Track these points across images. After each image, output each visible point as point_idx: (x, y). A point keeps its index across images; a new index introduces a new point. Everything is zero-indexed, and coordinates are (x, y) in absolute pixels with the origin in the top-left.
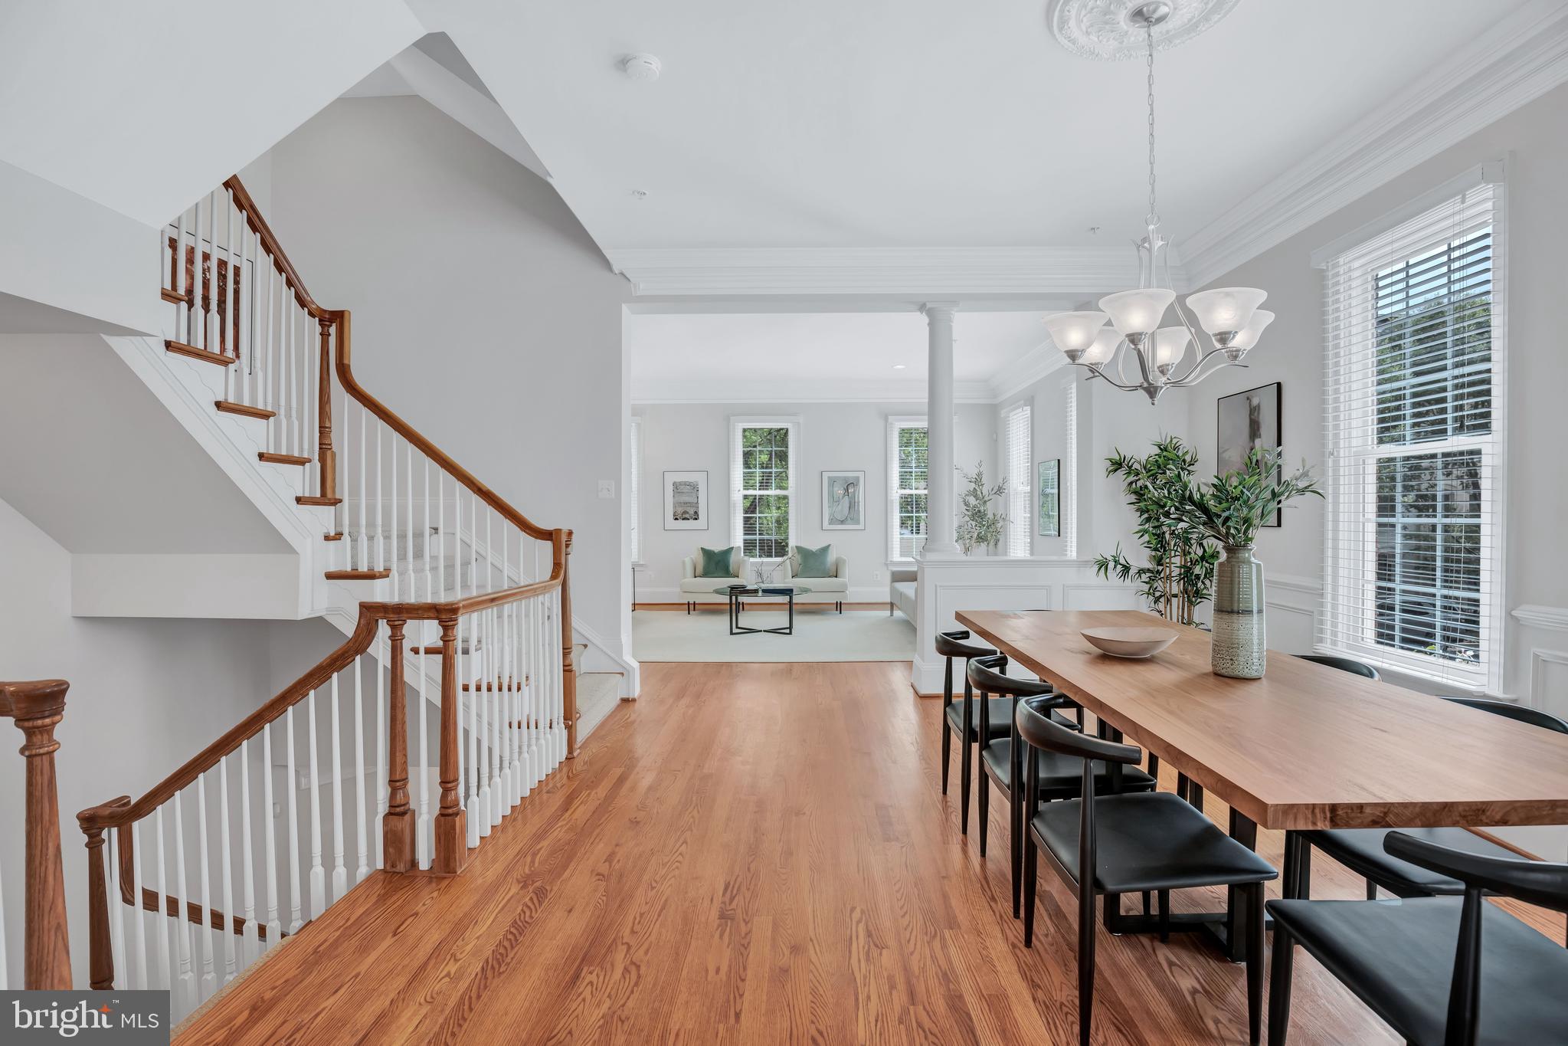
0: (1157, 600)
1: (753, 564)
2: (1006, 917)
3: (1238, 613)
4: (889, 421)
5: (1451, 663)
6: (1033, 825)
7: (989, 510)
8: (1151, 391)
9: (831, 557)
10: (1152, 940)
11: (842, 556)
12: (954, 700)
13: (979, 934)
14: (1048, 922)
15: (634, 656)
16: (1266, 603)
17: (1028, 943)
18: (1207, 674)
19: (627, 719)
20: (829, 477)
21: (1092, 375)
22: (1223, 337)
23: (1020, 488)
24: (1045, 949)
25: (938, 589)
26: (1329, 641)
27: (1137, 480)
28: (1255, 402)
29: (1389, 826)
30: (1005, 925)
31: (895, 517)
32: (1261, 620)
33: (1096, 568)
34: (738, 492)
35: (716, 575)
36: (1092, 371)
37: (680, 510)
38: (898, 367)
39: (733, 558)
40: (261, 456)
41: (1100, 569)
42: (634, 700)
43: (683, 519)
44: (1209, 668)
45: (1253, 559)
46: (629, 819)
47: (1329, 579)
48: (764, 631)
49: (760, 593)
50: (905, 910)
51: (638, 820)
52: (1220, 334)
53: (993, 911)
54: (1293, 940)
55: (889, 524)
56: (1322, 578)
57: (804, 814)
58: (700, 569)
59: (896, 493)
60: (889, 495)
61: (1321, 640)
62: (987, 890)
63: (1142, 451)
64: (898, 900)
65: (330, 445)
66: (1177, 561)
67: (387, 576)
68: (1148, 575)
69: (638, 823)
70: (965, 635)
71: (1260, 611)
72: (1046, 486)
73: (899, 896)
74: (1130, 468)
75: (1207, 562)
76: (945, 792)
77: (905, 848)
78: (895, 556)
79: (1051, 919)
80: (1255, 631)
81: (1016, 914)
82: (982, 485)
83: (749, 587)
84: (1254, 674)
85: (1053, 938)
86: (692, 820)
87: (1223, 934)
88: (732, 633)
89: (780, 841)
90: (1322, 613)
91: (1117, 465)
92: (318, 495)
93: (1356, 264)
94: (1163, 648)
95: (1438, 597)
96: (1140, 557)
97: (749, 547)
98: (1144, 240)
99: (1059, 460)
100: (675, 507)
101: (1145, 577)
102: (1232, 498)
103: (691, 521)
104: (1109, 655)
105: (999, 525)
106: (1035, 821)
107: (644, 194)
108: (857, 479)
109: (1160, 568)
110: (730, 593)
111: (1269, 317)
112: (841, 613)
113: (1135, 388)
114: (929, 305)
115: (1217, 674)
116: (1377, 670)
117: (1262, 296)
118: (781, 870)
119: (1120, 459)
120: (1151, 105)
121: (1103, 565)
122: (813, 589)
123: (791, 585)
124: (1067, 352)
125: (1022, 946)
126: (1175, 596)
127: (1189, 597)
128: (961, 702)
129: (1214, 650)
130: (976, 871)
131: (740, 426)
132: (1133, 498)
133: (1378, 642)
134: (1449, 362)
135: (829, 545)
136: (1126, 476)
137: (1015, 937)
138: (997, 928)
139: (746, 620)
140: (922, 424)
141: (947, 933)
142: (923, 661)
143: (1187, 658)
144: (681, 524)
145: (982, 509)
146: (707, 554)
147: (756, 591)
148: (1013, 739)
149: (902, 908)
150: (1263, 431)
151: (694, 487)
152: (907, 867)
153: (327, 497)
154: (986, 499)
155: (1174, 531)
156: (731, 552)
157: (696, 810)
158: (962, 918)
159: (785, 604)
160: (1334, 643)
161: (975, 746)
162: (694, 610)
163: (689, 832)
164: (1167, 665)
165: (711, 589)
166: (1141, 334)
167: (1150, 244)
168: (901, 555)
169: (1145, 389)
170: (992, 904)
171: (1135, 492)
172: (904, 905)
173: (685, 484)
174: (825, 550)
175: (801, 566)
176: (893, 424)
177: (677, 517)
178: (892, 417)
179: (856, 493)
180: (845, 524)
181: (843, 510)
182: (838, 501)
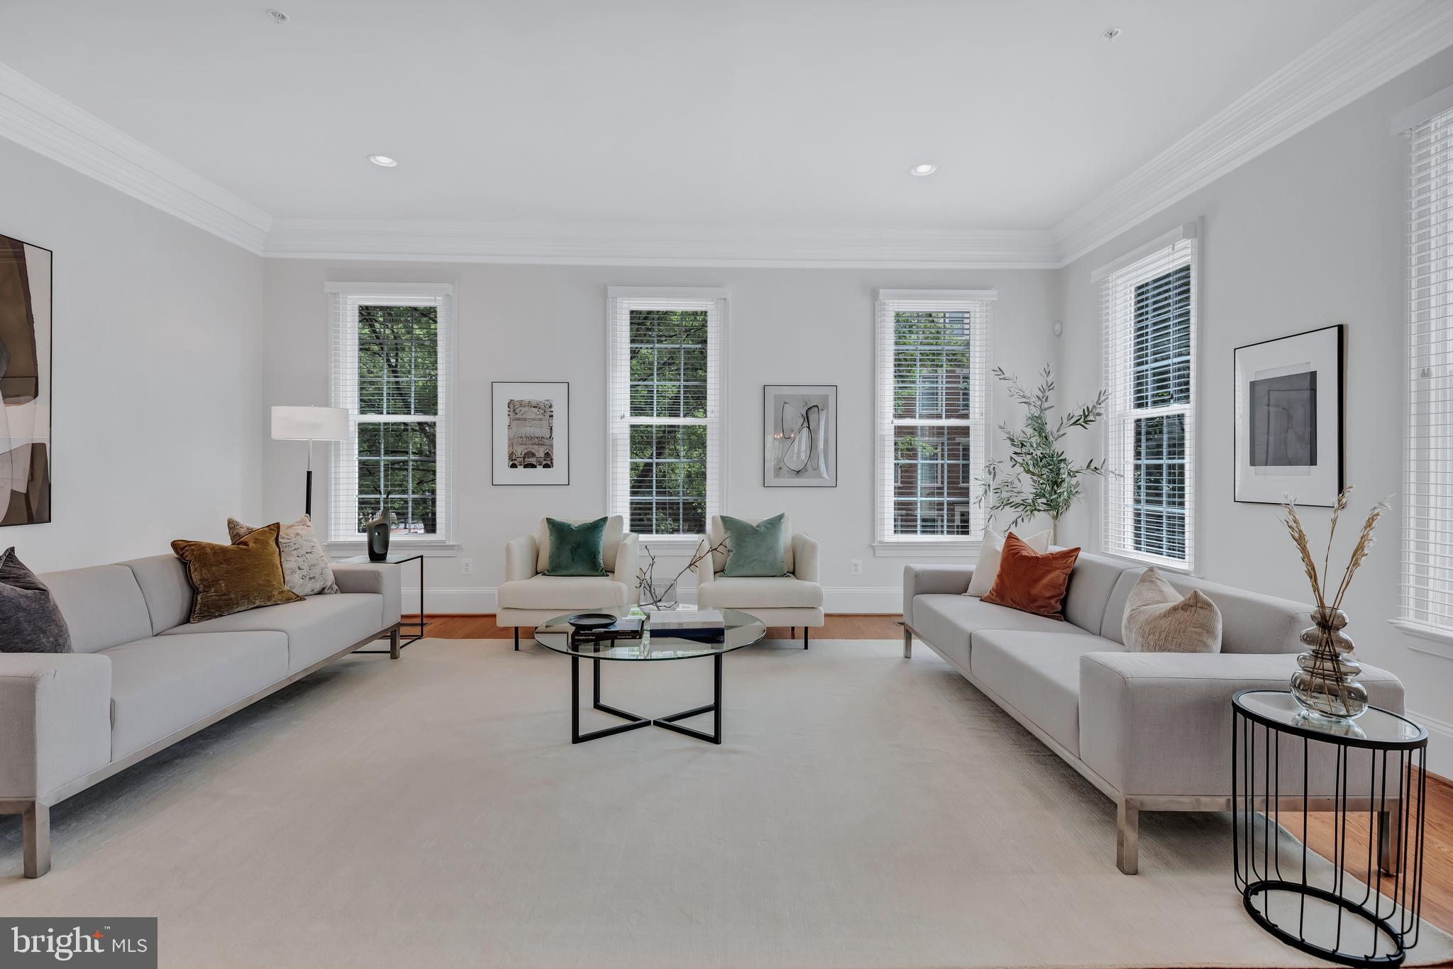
1: (643, 546)
4: (879, 299)
9: (786, 536)
11: (804, 536)
20: (776, 396)
34: (621, 420)
35: (572, 572)
37: (520, 451)
39: (606, 539)
43: (526, 466)
49: (646, 636)
55: (878, 477)
58: (544, 561)
59: (889, 425)
60: (877, 426)
78: (886, 532)
82: (1049, 410)
83: (621, 624)
97: (639, 516)
100: (511, 445)
103: (540, 468)
108: (825, 398)
131: (626, 307)
135: (780, 517)
144: (522, 474)
146: (559, 530)
147: (637, 634)
151: (546, 410)
154: (1057, 434)
156: (604, 525)
168: (899, 532)
173: (530, 405)
174: (775, 523)
175: (731, 554)
176: (884, 304)
177: (516, 462)
178: (882, 292)
179: (822, 423)
180: (802, 476)
181: (801, 449)
182: (789, 437)
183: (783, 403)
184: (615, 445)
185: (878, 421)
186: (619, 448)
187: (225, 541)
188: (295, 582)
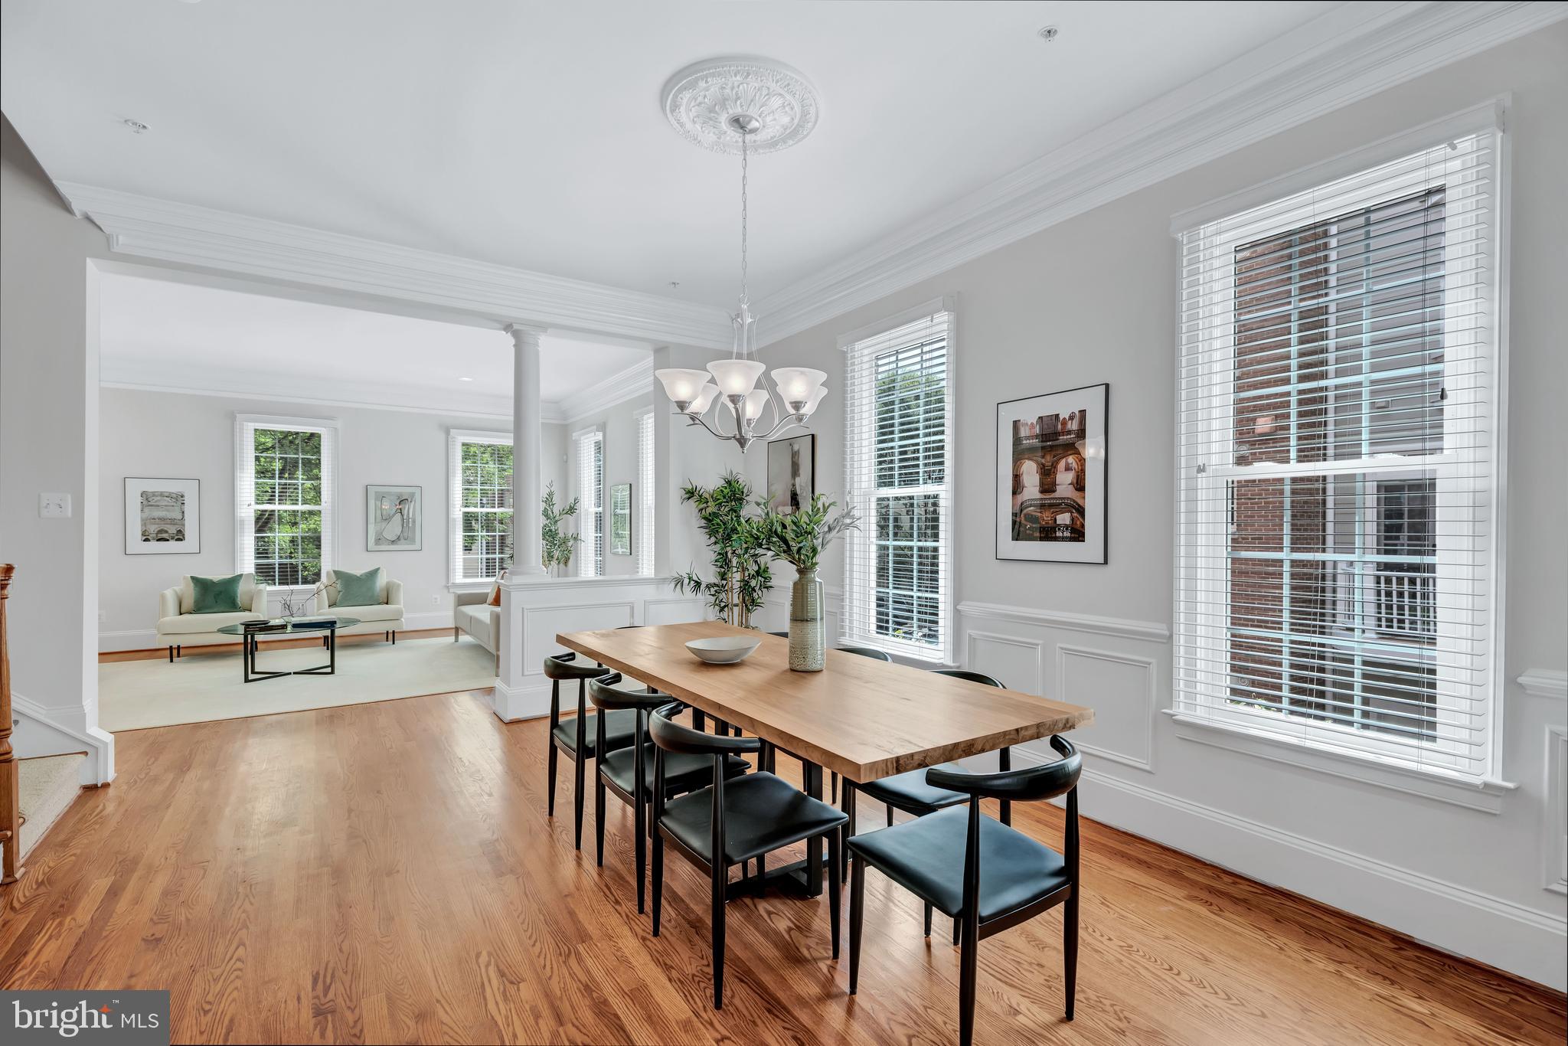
0: (722, 610)
1: (270, 593)
2: (631, 916)
3: (807, 621)
4: (451, 434)
5: (909, 642)
6: (661, 822)
7: (561, 529)
8: (742, 441)
9: (382, 581)
10: (752, 899)
11: (395, 580)
12: (562, 720)
13: (610, 938)
14: (669, 909)
15: (101, 726)
16: (826, 611)
17: (656, 933)
18: (786, 671)
19: (101, 811)
20: (375, 493)
21: (692, 423)
22: (797, 405)
23: (590, 510)
24: (671, 934)
25: (525, 611)
26: (847, 634)
27: (706, 508)
28: (796, 448)
29: (927, 766)
30: (632, 922)
31: (457, 536)
32: (822, 625)
33: (673, 585)
34: (248, 506)
35: (215, 610)
36: (693, 419)
37: (153, 529)
38: (464, 379)
39: (241, 588)
41: (676, 585)
42: (106, 786)
43: (159, 540)
44: (787, 666)
45: (817, 579)
46: (143, 939)
47: (847, 588)
48: (294, 673)
49: (289, 628)
50: (534, 939)
51: (158, 935)
52: (795, 402)
53: (620, 914)
54: (865, 863)
55: (451, 543)
56: (843, 587)
57: (398, 871)
58: (189, 602)
59: (458, 513)
60: (451, 512)
61: (843, 634)
62: (610, 896)
63: (711, 482)
64: (525, 931)
66: (738, 576)
68: (716, 588)
69: (158, 940)
70: (572, 656)
71: (822, 619)
72: (616, 507)
73: (525, 926)
74: (701, 496)
75: (761, 576)
76: (551, 813)
77: (521, 879)
78: (457, 577)
79: (670, 905)
80: (819, 635)
81: (641, 910)
82: (553, 505)
83: (273, 623)
84: (818, 667)
85: (676, 921)
86: (244, 916)
87: (804, 878)
88: (247, 680)
89: (374, 908)
90: (842, 614)
91: (691, 494)
93: (866, 352)
94: (751, 653)
95: (915, 598)
96: (709, 575)
97: (265, 572)
98: (738, 316)
99: (631, 485)
100: (144, 524)
101: (713, 590)
102: (806, 532)
103: (172, 543)
104: (707, 663)
105: (570, 544)
106: (664, 819)
107: (144, 127)
108: (413, 495)
109: (724, 582)
110: (245, 631)
111: (824, 391)
112: (394, 643)
113: (729, 438)
114: (516, 327)
115: (793, 670)
116: (891, 655)
117: (823, 376)
118: (383, 939)
119: (692, 489)
120: (745, 202)
121: (679, 582)
122: (363, 617)
123: (334, 617)
124: (677, 402)
125: (650, 937)
126: (736, 605)
127: (746, 606)
128: (570, 722)
129: (791, 651)
130: (596, 880)
131: (252, 426)
132: (703, 523)
133: (878, 633)
134: (921, 432)
135: (378, 569)
136: (697, 503)
137: (643, 930)
138: (626, 928)
139: (264, 661)
140: (507, 441)
141: (580, 948)
142: (509, 686)
143: (767, 659)
144: (154, 546)
145: (553, 528)
146: (201, 583)
147: (284, 627)
148: (637, 747)
149: (530, 938)
150: (801, 471)
151: (177, 499)
152: (527, 896)
154: (557, 518)
155: (735, 551)
156: (239, 580)
157: (247, 901)
158: (592, 929)
159: (323, 638)
160: (851, 636)
161: (590, 764)
162: (179, 656)
163: (244, 931)
164: (757, 667)
165: (210, 626)
166: (739, 396)
167: (742, 320)
168: (465, 576)
169: (737, 440)
170: (617, 907)
171: (705, 518)
172: (532, 933)
173: (162, 494)
174: (373, 574)
175: (341, 593)
176: (454, 438)
177: (149, 537)
178: (453, 432)
179: (409, 509)
180: (397, 544)
181: (394, 529)
182: (387, 519)
184: (242, 525)
185: (451, 509)
186: (246, 526)
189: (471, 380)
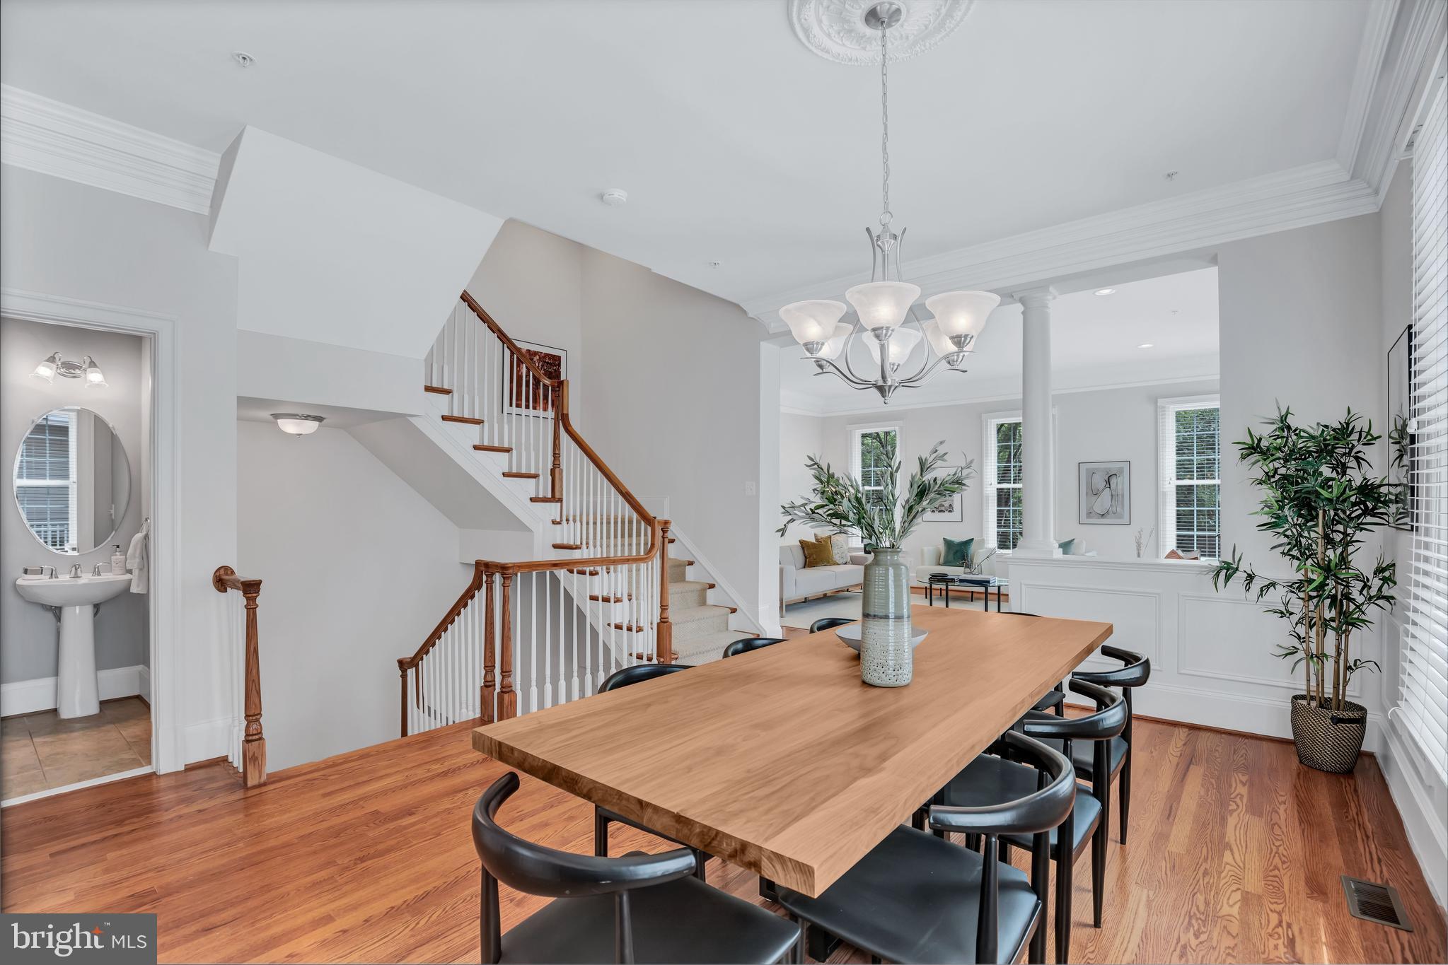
20: (1087, 469)
25: (1023, 586)
31: (1169, 511)
38: (1144, 346)
39: (979, 548)
40: (503, 474)
43: (939, 512)
55: (1163, 518)
58: (942, 560)
59: (1172, 484)
60: (1163, 486)
65: (559, 465)
67: (580, 548)
92: (550, 496)
103: (947, 513)
108: (1121, 470)
131: (999, 420)
144: (936, 516)
146: (948, 543)
153: (555, 498)
159: (981, 593)
176: (1164, 407)
179: (1120, 484)
180: (1105, 518)
181: (1104, 501)
182: (1097, 494)
183: (1092, 473)
184: (987, 500)
185: (1161, 482)
186: (990, 501)
187: (813, 540)
188: (837, 558)
189: (1151, 345)
